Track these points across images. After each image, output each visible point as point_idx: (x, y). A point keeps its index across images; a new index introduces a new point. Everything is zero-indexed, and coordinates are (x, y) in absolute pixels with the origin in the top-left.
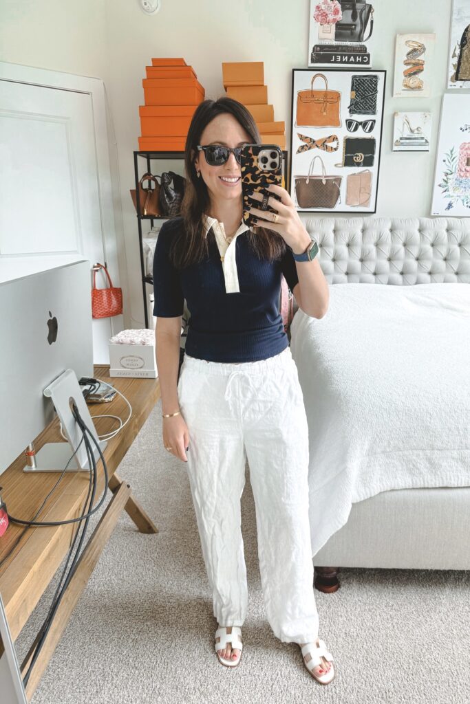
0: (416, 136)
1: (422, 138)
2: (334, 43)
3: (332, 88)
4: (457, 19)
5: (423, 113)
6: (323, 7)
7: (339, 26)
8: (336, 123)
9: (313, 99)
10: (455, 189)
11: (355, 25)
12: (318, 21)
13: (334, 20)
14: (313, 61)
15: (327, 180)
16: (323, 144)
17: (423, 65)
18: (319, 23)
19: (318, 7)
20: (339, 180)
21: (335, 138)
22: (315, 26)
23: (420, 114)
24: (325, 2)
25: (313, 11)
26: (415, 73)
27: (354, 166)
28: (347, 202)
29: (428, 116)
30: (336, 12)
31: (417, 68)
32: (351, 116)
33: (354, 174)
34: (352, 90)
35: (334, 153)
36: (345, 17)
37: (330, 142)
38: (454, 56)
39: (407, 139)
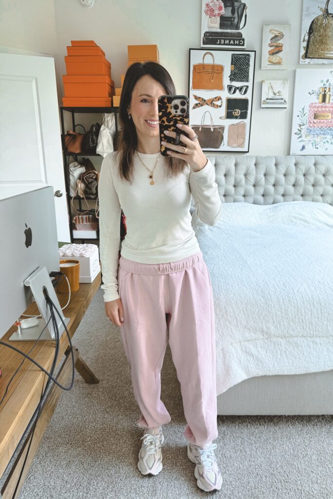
0: (278, 97)
1: (282, 99)
2: (219, 30)
3: (217, 62)
4: (306, 15)
5: (282, 81)
6: (211, 4)
7: (223, 18)
8: (221, 88)
9: (204, 70)
10: (306, 137)
11: (234, 18)
12: (207, 15)
13: (219, 14)
14: (204, 43)
15: (214, 128)
16: (211, 103)
17: (282, 47)
18: (208, 16)
19: (207, 5)
20: (222, 128)
21: (219, 99)
22: (205, 18)
23: (280, 82)
24: (212, 2)
25: (204, 8)
26: (277, 53)
27: (233, 118)
28: (228, 145)
29: (286, 84)
30: (220, 8)
31: (278, 49)
32: (231, 83)
33: (233, 125)
34: (232, 64)
35: (219, 109)
36: (226, 12)
37: (216, 101)
38: (304, 41)
39: (271, 99)
